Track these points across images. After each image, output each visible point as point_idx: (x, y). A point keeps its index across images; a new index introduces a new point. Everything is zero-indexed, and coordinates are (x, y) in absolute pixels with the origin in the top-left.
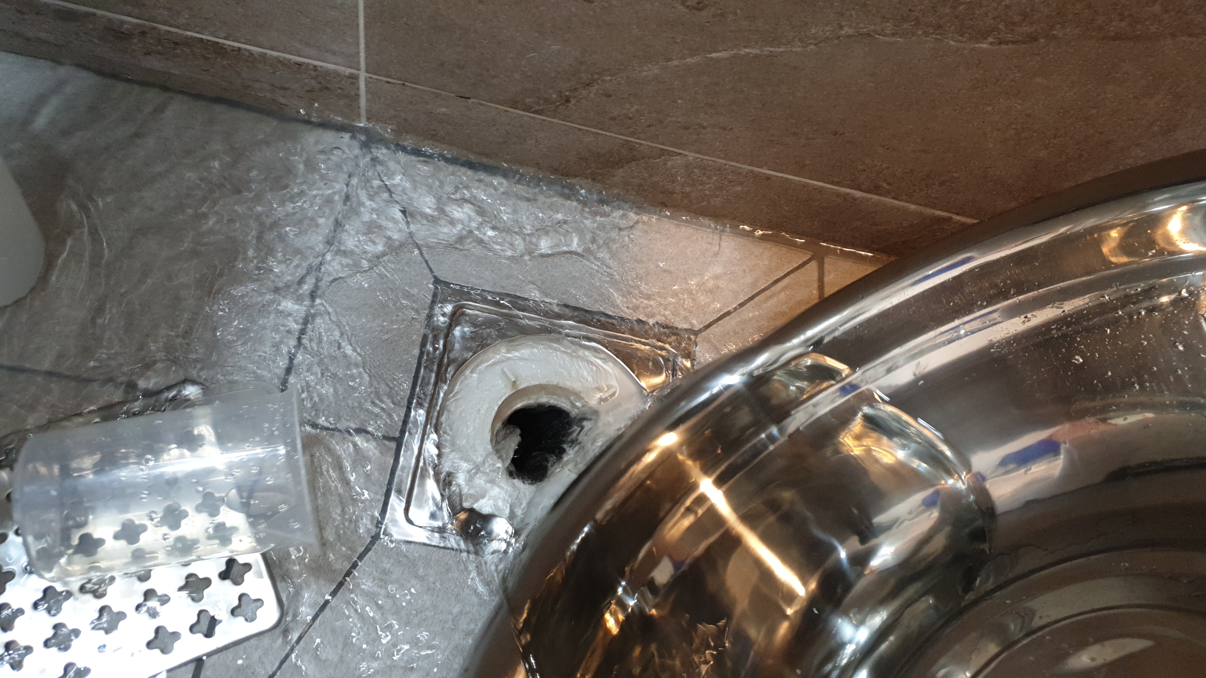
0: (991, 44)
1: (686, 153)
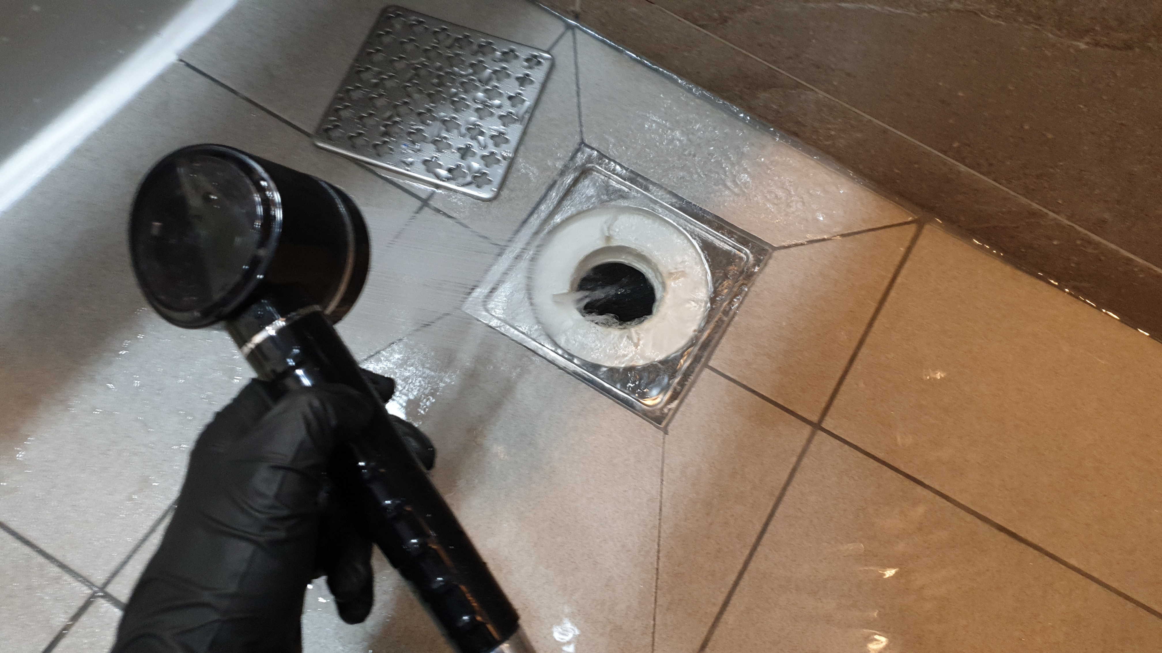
0: (1087, 44)
1: (816, 90)
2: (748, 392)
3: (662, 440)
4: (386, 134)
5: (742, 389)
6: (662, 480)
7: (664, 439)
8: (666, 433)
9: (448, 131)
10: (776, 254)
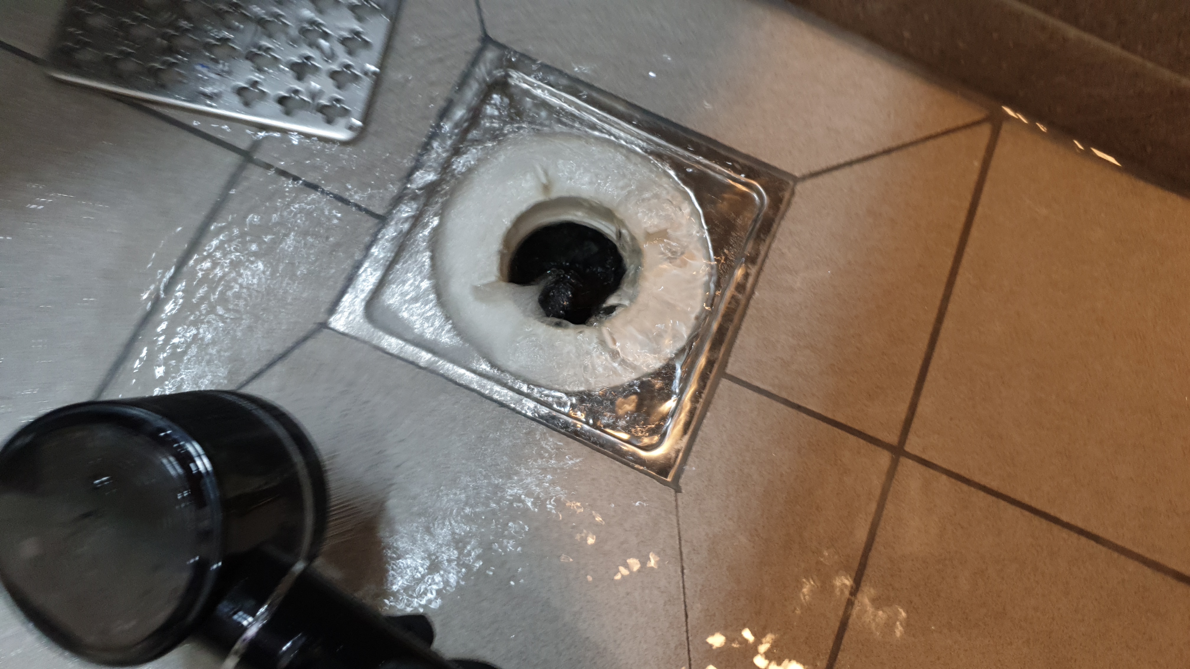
2: (790, 409)
3: (674, 503)
4: (171, 50)
5: (782, 406)
6: (683, 569)
7: (676, 500)
8: (678, 490)
9: (270, 36)
10: (799, 188)
